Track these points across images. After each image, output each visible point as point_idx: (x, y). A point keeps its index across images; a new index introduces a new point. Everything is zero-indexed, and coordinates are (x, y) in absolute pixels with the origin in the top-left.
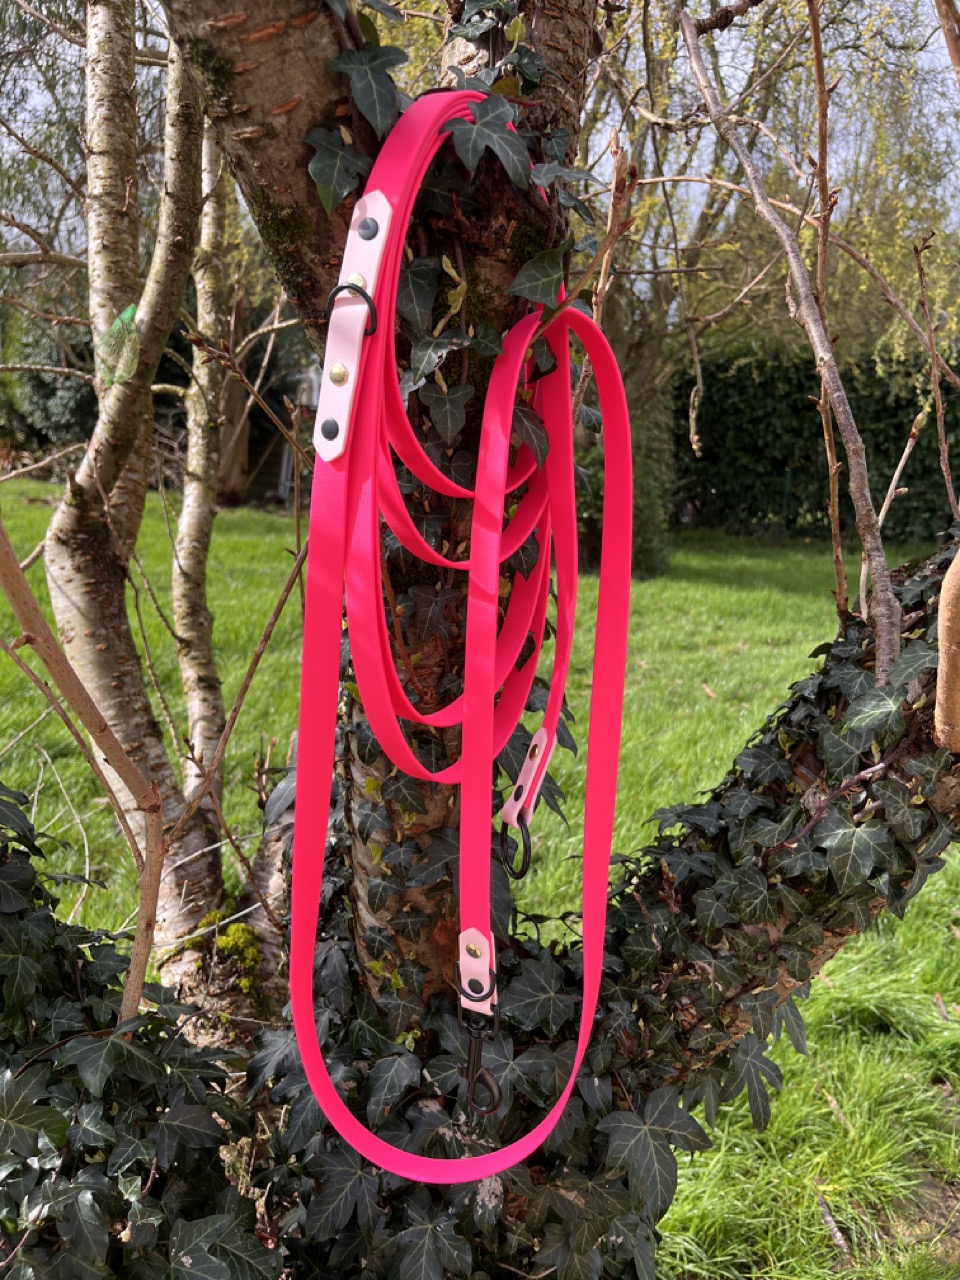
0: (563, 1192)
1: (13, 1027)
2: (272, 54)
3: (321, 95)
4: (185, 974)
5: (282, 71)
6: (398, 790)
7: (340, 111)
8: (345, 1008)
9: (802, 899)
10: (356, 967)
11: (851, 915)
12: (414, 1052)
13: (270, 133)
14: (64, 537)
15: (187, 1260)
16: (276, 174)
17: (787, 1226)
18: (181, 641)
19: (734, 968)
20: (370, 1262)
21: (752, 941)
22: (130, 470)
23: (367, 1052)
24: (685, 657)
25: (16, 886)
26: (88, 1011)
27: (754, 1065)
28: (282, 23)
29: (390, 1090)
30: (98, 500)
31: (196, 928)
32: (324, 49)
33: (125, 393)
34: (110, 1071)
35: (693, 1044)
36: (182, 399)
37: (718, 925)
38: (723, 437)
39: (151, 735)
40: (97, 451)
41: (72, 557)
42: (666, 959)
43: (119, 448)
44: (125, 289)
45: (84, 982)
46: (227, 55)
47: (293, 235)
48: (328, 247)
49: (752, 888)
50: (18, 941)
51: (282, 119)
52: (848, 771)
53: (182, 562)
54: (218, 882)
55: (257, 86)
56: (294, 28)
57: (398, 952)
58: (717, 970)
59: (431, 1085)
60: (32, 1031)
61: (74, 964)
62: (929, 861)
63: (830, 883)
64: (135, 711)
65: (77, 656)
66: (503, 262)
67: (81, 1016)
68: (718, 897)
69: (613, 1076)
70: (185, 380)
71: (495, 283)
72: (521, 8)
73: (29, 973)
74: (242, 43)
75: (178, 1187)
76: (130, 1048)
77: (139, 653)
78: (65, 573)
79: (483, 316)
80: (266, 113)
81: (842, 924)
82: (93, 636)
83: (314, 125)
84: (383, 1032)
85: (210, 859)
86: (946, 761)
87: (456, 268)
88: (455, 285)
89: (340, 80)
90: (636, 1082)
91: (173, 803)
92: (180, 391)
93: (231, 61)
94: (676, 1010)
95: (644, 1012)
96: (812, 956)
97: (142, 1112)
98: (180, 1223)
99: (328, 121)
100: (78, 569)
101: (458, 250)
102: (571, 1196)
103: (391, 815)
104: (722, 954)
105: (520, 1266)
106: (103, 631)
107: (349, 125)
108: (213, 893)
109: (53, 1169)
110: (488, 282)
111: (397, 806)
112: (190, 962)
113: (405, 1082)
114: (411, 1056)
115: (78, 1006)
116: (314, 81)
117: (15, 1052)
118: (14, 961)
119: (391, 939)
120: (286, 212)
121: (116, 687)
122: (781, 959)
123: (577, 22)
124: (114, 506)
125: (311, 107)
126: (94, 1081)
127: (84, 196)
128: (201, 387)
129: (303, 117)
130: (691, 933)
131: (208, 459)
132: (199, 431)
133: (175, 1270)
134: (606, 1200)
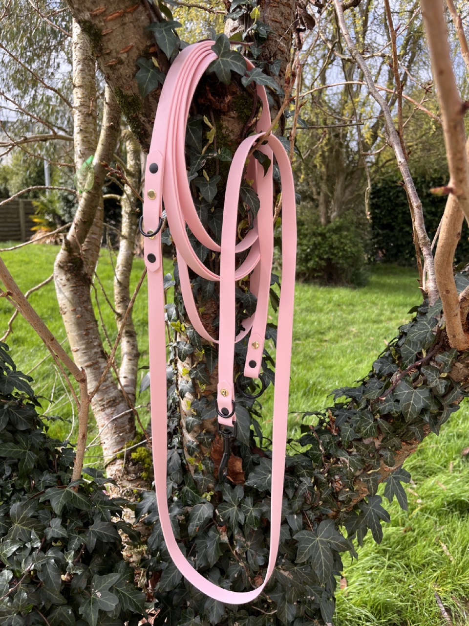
0: (282, 571)
1: (24, 483)
2: (118, 25)
3: (142, 43)
4: (117, 470)
5: (123, 33)
6: (196, 374)
7: (151, 50)
8: (180, 482)
9: (389, 425)
10: (184, 461)
11: (414, 433)
12: (211, 502)
13: (120, 62)
14: (61, 265)
15: (99, 594)
16: (124, 81)
17: (418, 606)
18: (118, 314)
19: (359, 460)
20: (191, 603)
21: (367, 447)
22: (93, 233)
23: (190, 503)
24: (376, 326)
25: (26, 418)
26: (59, 477)
27: (373, 511)
28: (122, 11)
29: (199, 520)
30: (77, 248)
31: (122, 448)
32: (143, 22)
33: (88, 197)
34: (64, 503)
35: (340, 498)
36: (119, 201)
37: (350, 439)
38: (396, 217)
39: (102, 357)
40: (76, 224)
41: (66, 274)
42: (328, 456)
43: (86, 223)
44: (90, 149)
45: (58, 465)
46: (99, 27)
47: (134, 109)
48: (150, 114)
49: (367, 421)
50: (27, 444)
51: (125, 55)
52: (411, 362)
53: (119, 277)
54: (133, 428)
55: (113, 40)
56: (128, 13)
57: (201, 453)
58: (351, 462)
59: (219, 517)
60: (32, 485)
61: (54, 457)
62: (452, 406)
63: (402, 417)
64: (95, 346)
65: (68, 320)
66: (233, 118)
67: (55, 480)
68: (351, 426)
69: (303, 515)
70: (121, 193)
71: (230, 128)
72: (258, 3)
73: (31, 458)
74: (105, 21)
75: (97, 561)
76: (76, 494)
77: (97, 319)
78: (62, 282)
79: (225, 145)
80: (118, 53)
81: (410, 437)
82: (74, 311)
83: (140, 56)
84: (197, 492)
85: (129, 416)
86: (455, 355)
87: (211, 122)
88: (209, 129)
89: (151, 36)
90: (315, 517)
91: (112, 389)
92: (118, 197)
93: (100, 30)
94: (332, 482)
95: (317, 482)
96: (396, 454)
97: (81, 524)
98: (96, 576)
99: (147, 55)
100: (68, 280)
101: (212, 113)
102: (286, 574)
103: (194, 386)
104: (353, 453)
105: (263, 608)
106: (80, 309)
107: (156, 56)
108: (130, 431)
109: (37, 548)
110: (227, 128)
111: (198, 382)
112: (119, 465)
113: (206, 516)
114: (209, 504)
115: (55, 475)
116: (139, 37)
117: (24, 495)
118: (25, 453)
119: (198, 446)
120: (130, 100)
121: (87, 335)
122: (381, 456)
123: (287, 8)
124: (85, 251)
125: (138, 49)
126: (57, 507)
127: (72, 107)
128: (127, 195)
129: (134, 54)
130: (339, 444)
131: (131, 229)
132: (127, 216)
133: (93, 599)
134: (303, 576)
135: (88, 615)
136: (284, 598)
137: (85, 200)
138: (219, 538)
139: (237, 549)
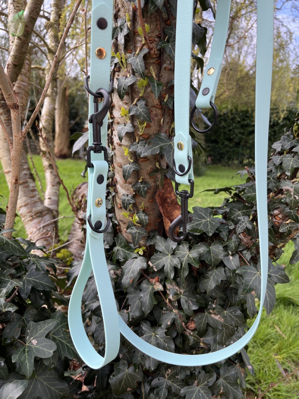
0: (213, 316)
12: (143, 256)
15: (34, 342)
18: (43, 151)
22: (22, 80)
29: (132, 272)
33: (18, 43)
35: (281, 231)
39: (30, 178)
40: (8, 65)
54: (57, 235)
57: (135, 206)
59: (152, 267)
64: (24, 169)
69: (239, 254)
76: (7, 240)
84: (128, 250)
90: (251, 256)
94: (272, 216)
98: (32, 323)
102: (217, 317)
113: (139, 268)
114: (141, 257)
119: (133, 198)
131: (53, 90)
133: (29, 347)
134: (232, 319)
135: (22, 363)
136: (215, 340)
137: (16, 46)
138: (153, 289)
139: (171, 297)
